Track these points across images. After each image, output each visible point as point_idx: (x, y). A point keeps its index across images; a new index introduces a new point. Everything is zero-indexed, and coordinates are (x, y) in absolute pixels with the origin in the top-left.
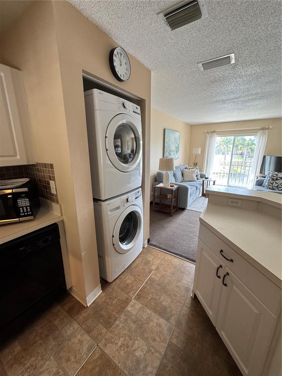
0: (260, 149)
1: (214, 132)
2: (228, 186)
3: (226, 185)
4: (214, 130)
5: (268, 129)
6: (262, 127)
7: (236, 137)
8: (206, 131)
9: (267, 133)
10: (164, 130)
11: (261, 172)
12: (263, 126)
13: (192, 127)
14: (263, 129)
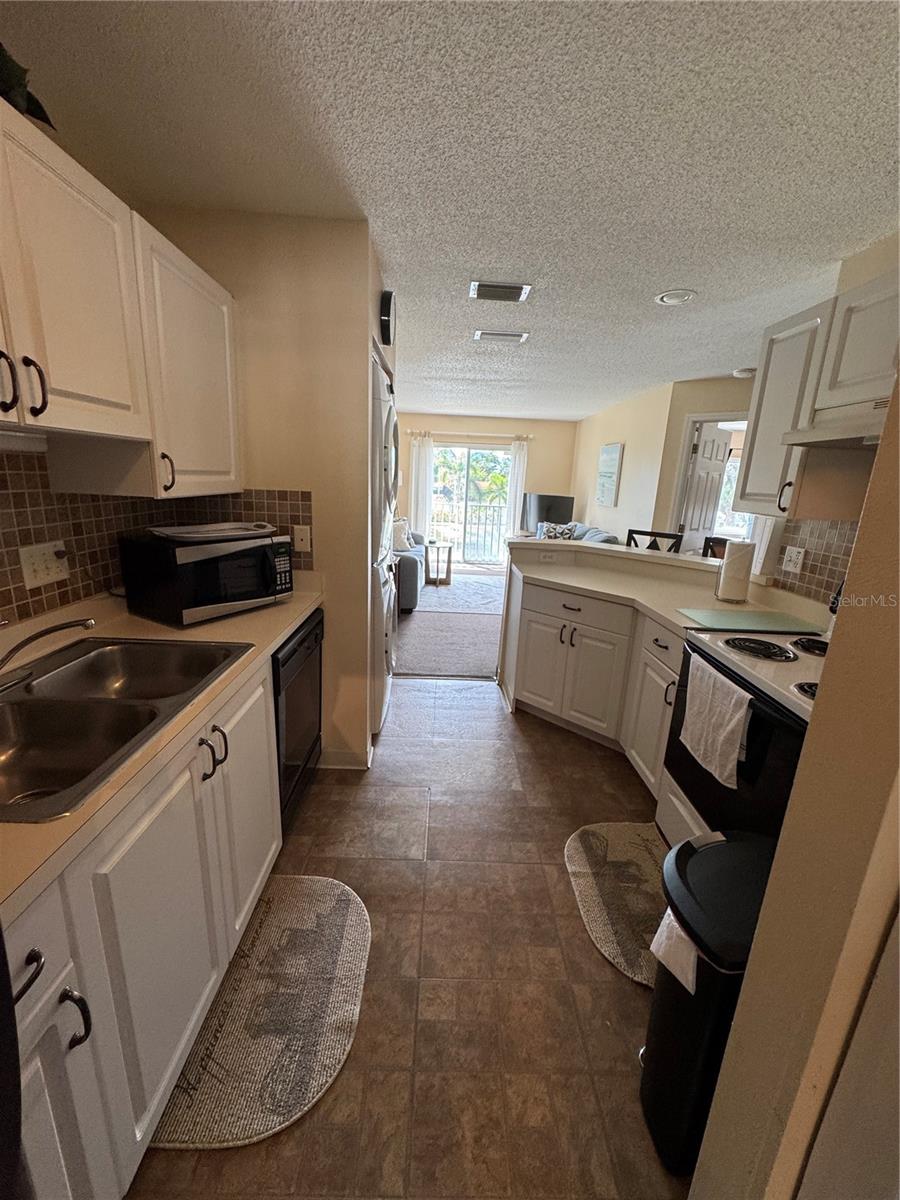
2: (465, 562)
3: (461, 560)
5: (526, 439)
6: (516, 434)
7: (472, 450)
8: (409, 431)
9: (525, 448)
11: (522, 528)
12: (520, 433)
14: (519, 438)
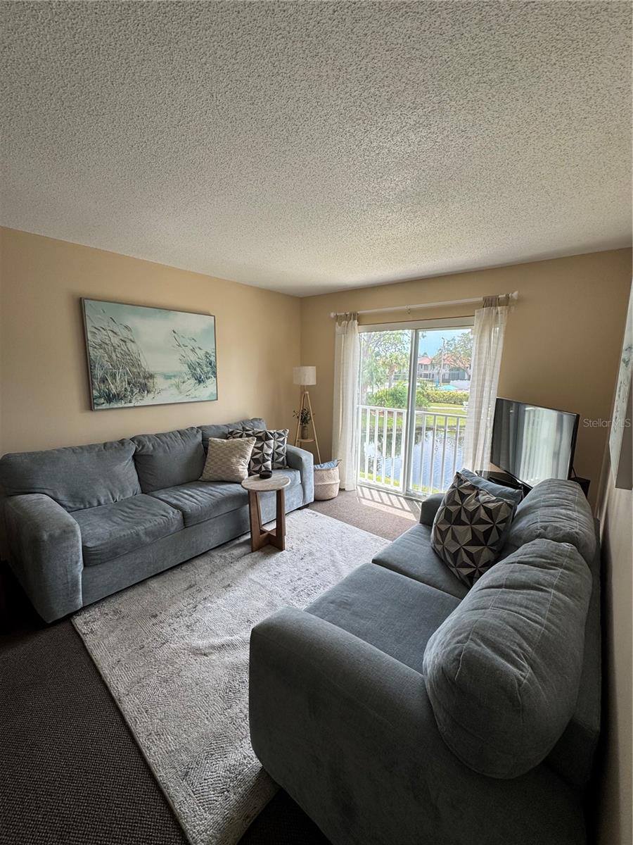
1: (359, 319)
4: (353, 310)
5: (505, 301)
8: (332, 315)
9: (501, 318)
10: (80, 302)
14: (490, 302)
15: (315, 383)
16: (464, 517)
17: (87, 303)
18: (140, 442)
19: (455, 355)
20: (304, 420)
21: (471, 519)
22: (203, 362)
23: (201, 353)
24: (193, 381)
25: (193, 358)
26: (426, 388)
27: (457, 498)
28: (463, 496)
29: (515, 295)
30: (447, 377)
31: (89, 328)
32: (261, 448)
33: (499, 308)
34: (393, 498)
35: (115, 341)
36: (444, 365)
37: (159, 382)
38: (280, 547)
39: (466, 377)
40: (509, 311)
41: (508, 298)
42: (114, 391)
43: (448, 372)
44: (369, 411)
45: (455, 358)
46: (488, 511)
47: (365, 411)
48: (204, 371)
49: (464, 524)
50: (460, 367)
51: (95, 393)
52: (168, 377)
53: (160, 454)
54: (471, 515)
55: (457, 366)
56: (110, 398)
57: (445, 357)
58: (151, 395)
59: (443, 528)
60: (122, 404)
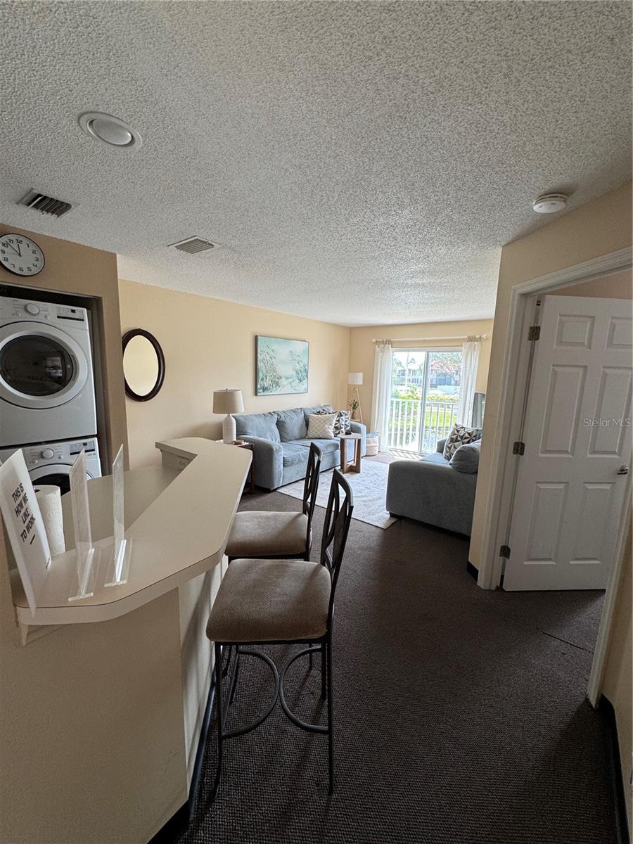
0: (468, 379)
1: (389, 342)
4: (389, 339)
6: (469, 335)
7: (430, 354)
8: (374, 340)
9: (477, 348)
10: (256, 338)
12: (471, 334)
13: (352, 332)
14: (471, 339)
15: (361, 383)
16: (459, 439)
17: (259, 338)
18: (278, 415)
19: (442, 362)
20: (354, 408)
21: (462, 439)
22: (302, 370)
23: (302, 364)
24: (298, 381)
25: (298, 367)
26: (415, 393)
27: (456, 432)
28: (458, 431)
29: (484, 336)
30: (434, 383)
31: (259, 352)
32: (338, 421)
33: (476, 343)
34: (413, 455)
35: (268, 358)
36: (432, 370)
37: (284, 382)
38: (358, 472)
39: (453, 382)
40: (482, 344)
41: (480, 338)
42: (266, 386)
43: (435, 377)
44: (395, 402)
45: (442, 365)
46: (469, 434)
47: (392, 402)
48: (302, 375)
49: (459, 441)
50: (446, 373)
51: (259, 386)
52: (287, 378)
53: (288, 421)
54: (462, 437)
55: (444, 372)
56: (264, 389)
57: (433, 363)
58: (280, 389)
59: (449, 445)
60: (268, 393)
